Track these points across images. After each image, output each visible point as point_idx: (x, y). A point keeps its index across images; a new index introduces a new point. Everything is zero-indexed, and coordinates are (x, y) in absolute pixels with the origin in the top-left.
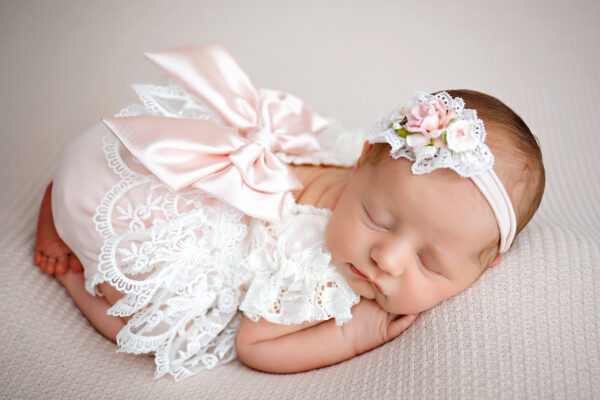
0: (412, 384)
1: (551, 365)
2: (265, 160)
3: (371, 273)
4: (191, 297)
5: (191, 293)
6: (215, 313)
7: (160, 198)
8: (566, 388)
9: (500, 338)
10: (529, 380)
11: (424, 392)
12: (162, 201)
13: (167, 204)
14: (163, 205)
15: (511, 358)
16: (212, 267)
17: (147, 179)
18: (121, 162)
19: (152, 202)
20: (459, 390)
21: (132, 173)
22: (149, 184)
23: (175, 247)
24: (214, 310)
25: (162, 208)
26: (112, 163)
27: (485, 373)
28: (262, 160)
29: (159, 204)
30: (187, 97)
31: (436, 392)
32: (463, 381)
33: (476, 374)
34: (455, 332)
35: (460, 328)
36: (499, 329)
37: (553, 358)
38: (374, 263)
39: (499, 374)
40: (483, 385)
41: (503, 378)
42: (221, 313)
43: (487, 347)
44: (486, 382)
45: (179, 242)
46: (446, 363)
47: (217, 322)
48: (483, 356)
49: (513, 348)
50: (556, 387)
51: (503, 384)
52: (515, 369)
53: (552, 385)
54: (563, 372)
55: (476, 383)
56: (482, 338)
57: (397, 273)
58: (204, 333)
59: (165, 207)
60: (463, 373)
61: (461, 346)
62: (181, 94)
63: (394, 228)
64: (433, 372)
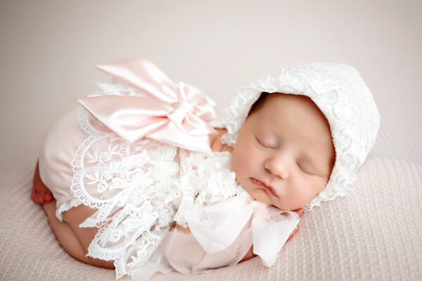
0: (305, 266)
1: (403, 246)
2: (190, 119)
3: (267, 181)
4: (140, 218)
5: (140, 215)
6: (157, 228)
7: (117, 146)
8: (417, 261)
9: (364, 228)
10: (390, 257)
11: (314, 271)
12: (119, 148)
13: (122, 150)
14: (120, 151)
15: (374, 241)
16: (154, 194)
17: (107, 135)
18: (90, 125)
19: (112, 148)
20: (340, 268)
21: (97, 132)
22: (109, 138)
23: (128, 179)
24: (157, 227)
25: (119, 153)
26: (83, 126)
27: (357, 254)
28: (187, 119)
29: (117, 150)
30: (130, 89)
31: (323, 271)
32: (342, 261)
33: (350, 255)
34: (331, 227)
35: (334, 224)
36: (362, 222)
37: (404, 241)
38: (268, 171)
39: (367, 254)
40: (357, 262)
41: (370, 256)
42: (161, 228)
43: (356, 235)
44: (358, 260)
45: (131, 175)
46: (328, 250)
47: (158, 235)
48: (354, 242)
49: (375, 235)
50: (409, 261)
51: (371, 260)
52: (378, 249)
53: (407, 260)
54: (413, 250)
55: (351, 261)
56: (351, 229)
57: (285, 176)
58: (149, 243)
59: (121, 152)
60: (341, 255)
61: (337, 236)
62: (126, 88)
63: (278, 147)
64: (319, 257)
